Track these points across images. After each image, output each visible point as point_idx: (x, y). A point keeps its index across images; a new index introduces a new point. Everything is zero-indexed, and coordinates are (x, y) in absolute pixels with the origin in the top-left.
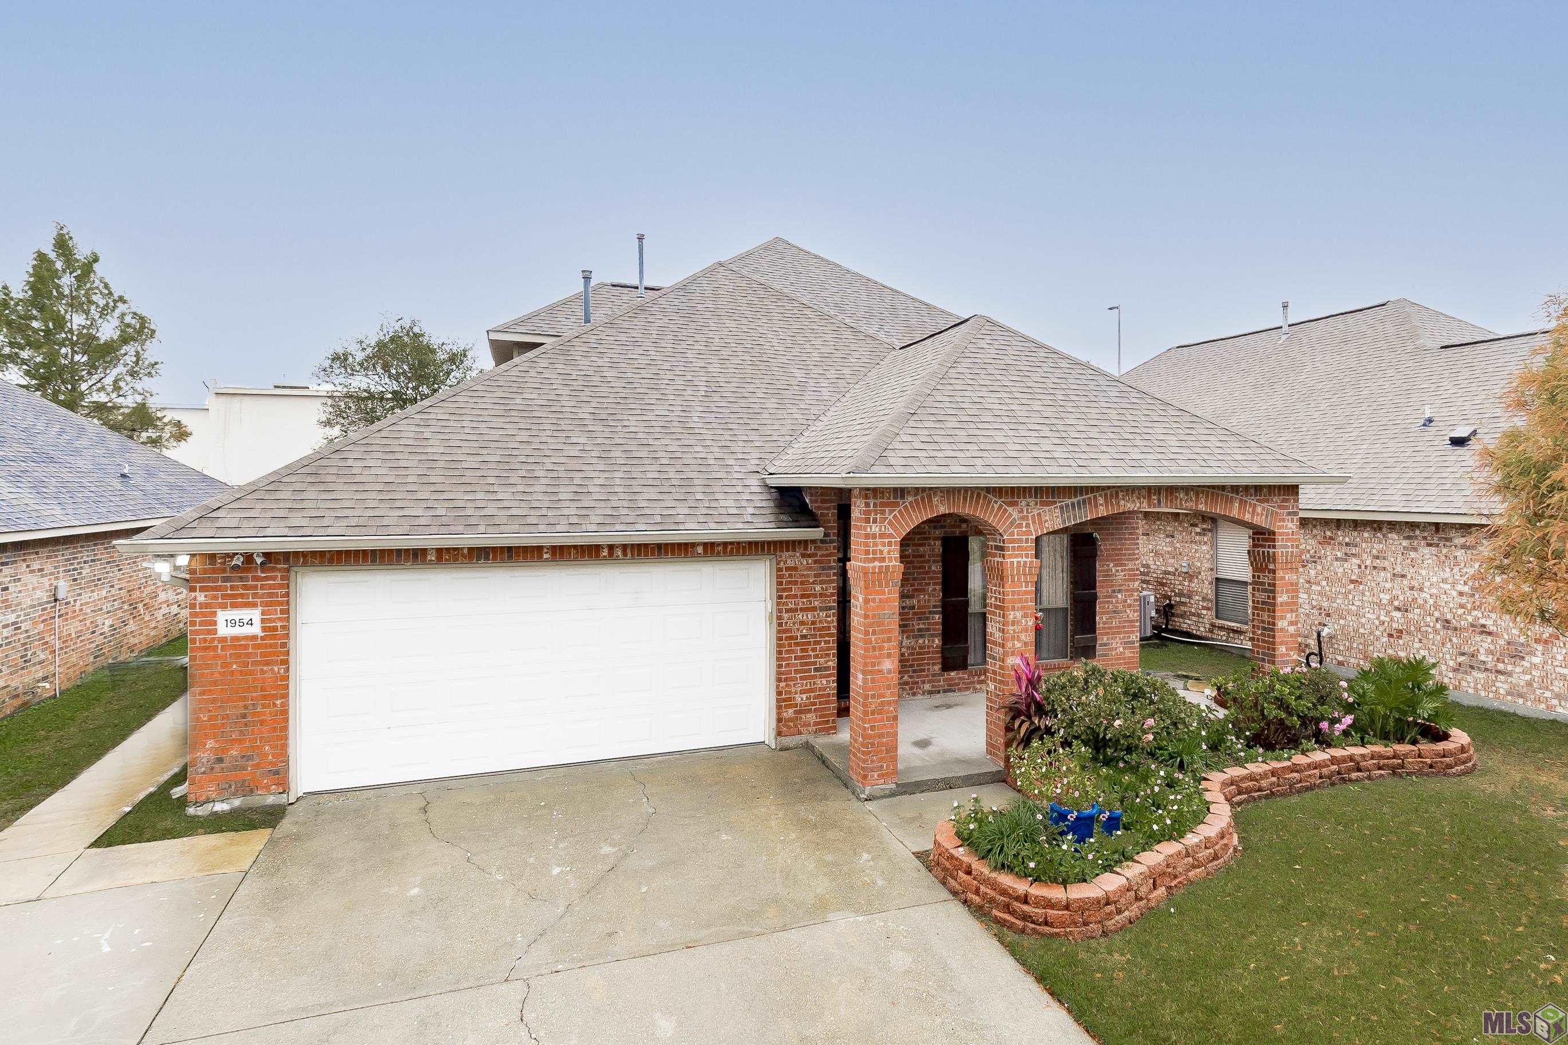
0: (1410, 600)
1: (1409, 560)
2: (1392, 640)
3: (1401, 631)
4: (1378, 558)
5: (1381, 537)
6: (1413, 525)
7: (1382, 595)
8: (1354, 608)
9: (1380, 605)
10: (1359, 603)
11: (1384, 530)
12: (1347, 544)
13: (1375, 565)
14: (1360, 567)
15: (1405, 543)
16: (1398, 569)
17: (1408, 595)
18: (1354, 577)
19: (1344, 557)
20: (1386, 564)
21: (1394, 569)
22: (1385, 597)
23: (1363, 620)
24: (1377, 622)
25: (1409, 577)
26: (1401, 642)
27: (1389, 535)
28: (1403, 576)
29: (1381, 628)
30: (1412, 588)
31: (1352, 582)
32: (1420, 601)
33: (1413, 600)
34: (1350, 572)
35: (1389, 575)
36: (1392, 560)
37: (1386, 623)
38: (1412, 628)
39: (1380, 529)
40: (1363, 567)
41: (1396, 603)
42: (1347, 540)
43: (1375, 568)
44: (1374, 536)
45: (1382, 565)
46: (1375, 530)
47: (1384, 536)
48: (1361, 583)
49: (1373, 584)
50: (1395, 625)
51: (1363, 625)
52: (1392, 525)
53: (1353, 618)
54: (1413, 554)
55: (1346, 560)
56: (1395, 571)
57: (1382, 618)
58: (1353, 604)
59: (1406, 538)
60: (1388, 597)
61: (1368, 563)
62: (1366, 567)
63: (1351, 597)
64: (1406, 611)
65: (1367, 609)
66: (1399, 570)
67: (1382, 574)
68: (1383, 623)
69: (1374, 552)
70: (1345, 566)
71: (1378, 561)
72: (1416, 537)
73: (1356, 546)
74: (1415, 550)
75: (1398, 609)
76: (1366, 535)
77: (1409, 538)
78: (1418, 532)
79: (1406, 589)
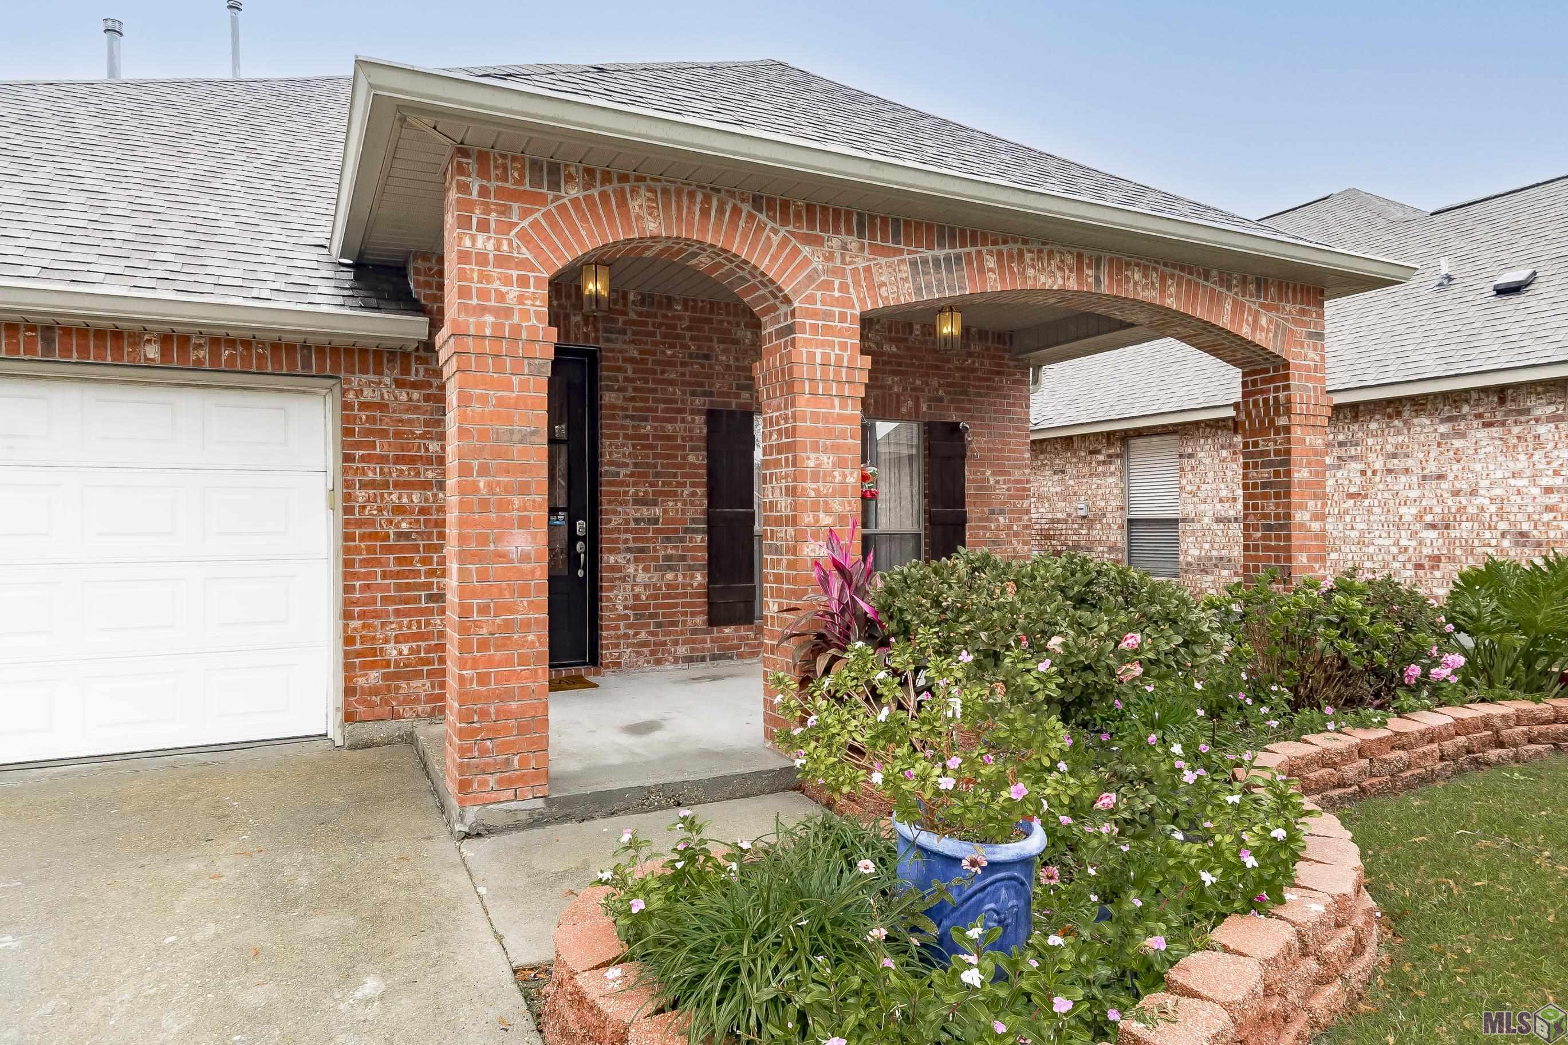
0: (1453, 510)
1: (1451, 453)
2: (1421, 573)
3: (1438, 559)
4: (1394, 456)
5: (1401, 424)
6: (1455, 398)
7: (1403, 510)
8: (1354, 534)
9: (1399, 524)
10: (1364, 526)
11: (1406, 415)
12: (1341, 444)
13: (1389, 466)
14: (1363, 473)
15: (1443, 428)
16: (1432, 468)
17: (1450, 503)
18: (1353, 490)
19: (1336, 462)
20: (1410, 463)
21: (1423, 469)
22: (1408, 513)
23: (1371, 550)
24: (1394, 550)
25: (1451, 476)
26: (1438, 574)
27: (1416, 421)
28: (1440, 477)
29: (1402, 558)
30: (1456, 493)
31: (1350, 496)
32: (1470, 510)
33: (1459, 510)
34: (1347, 482)
35: (1415, 479)
36: (1421, 455)
37: (1411, 550)
38: (1458, 552)
39: (1399, 414)
40: (1369, 473)
41: (1428, 518)
42: (1341, 437)
43: (1390, 471)
44: (1388, 426)
45: (1402, 465)
46: (1390, 417)
47: (1405, 422)
48: (1366, 497)
49: (1386, 495)
50: (1426, 551)
51: (1370, 558)
52: (1419, 404)
53: (1353, 548)
54: (1458, 443)
55: (1340, 467)
56: (1427, 472)
57: (1404, 542)
58: (1352, 528)
59: (1443, 421)
60: (1414, 511)
61: (1378, 465)
62: (1374, 472)
63: (1348, 518)
64: (1447, 527)
65: (1377, 533)
66: (1434, 469)
67: (1403, 479)
68: (1406, 549)
69: (1389, 448)
70: (1339, 474)
71: (1396, 461)
72: (1464, 417)
73: (1357, 445)
74: (1462, 435)
75: (1433, 526)
76: (1373, 426)
77: (1450, 419)
78: (1466, 409)
79: (1445, 495)
